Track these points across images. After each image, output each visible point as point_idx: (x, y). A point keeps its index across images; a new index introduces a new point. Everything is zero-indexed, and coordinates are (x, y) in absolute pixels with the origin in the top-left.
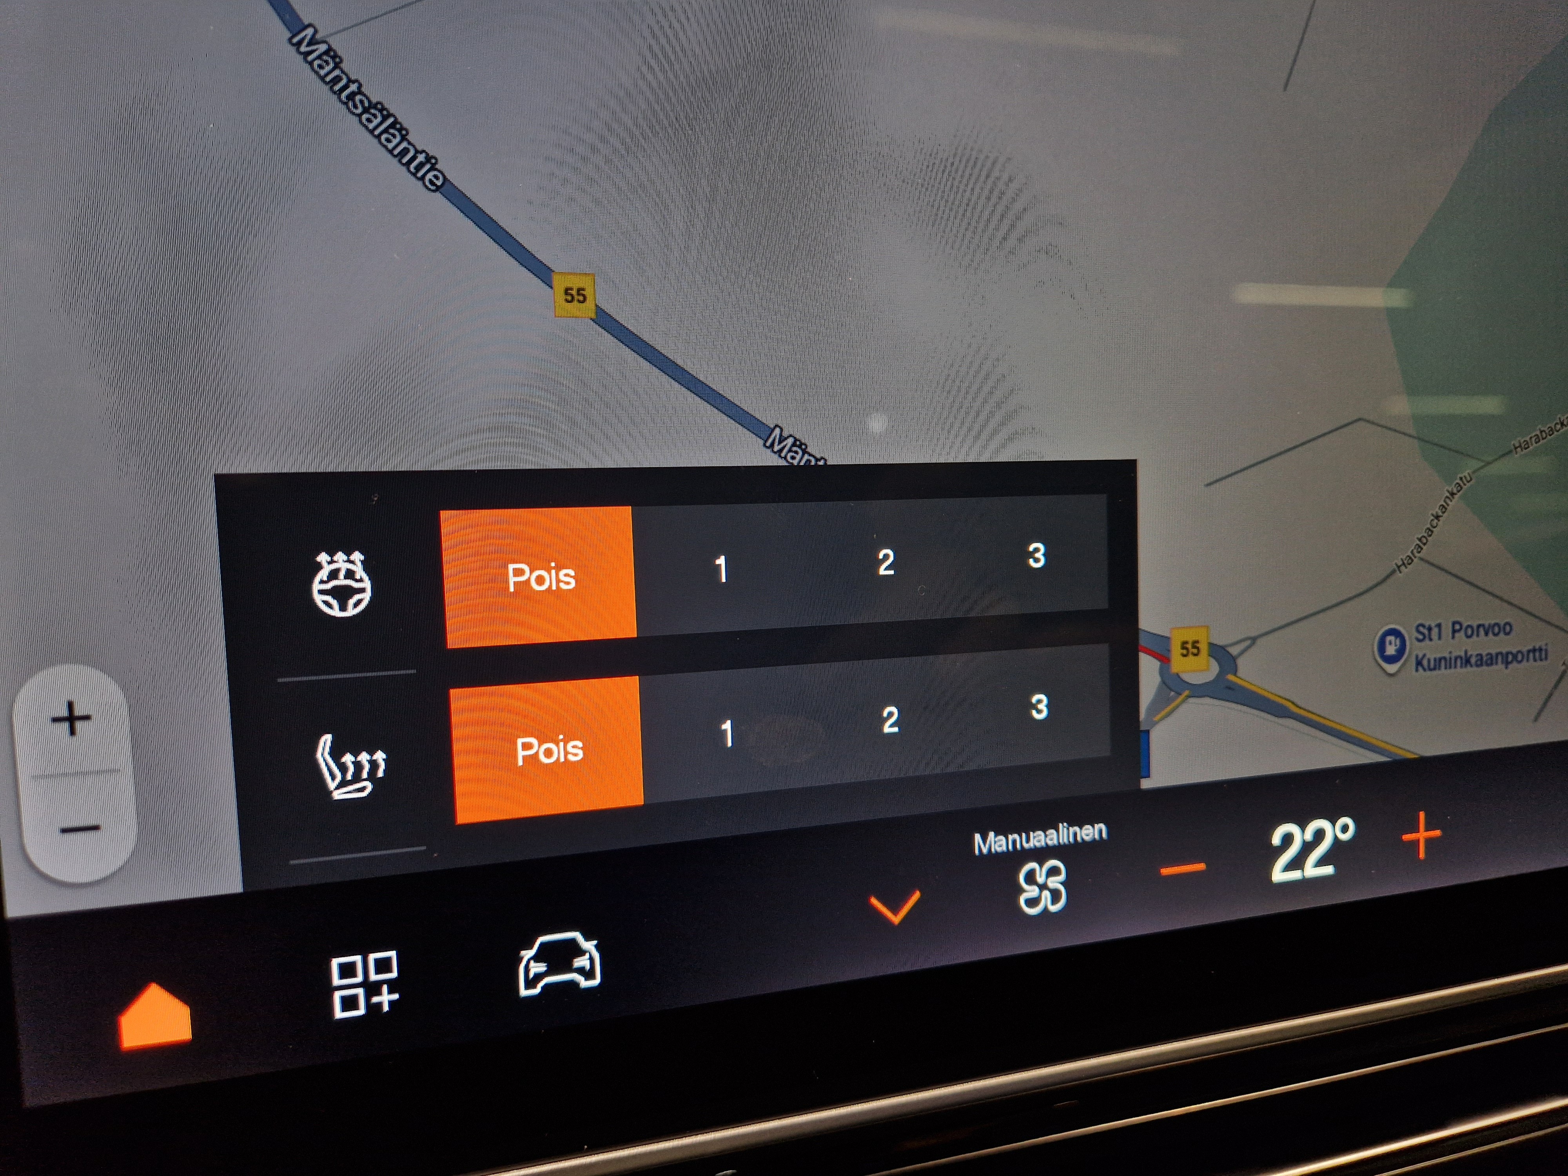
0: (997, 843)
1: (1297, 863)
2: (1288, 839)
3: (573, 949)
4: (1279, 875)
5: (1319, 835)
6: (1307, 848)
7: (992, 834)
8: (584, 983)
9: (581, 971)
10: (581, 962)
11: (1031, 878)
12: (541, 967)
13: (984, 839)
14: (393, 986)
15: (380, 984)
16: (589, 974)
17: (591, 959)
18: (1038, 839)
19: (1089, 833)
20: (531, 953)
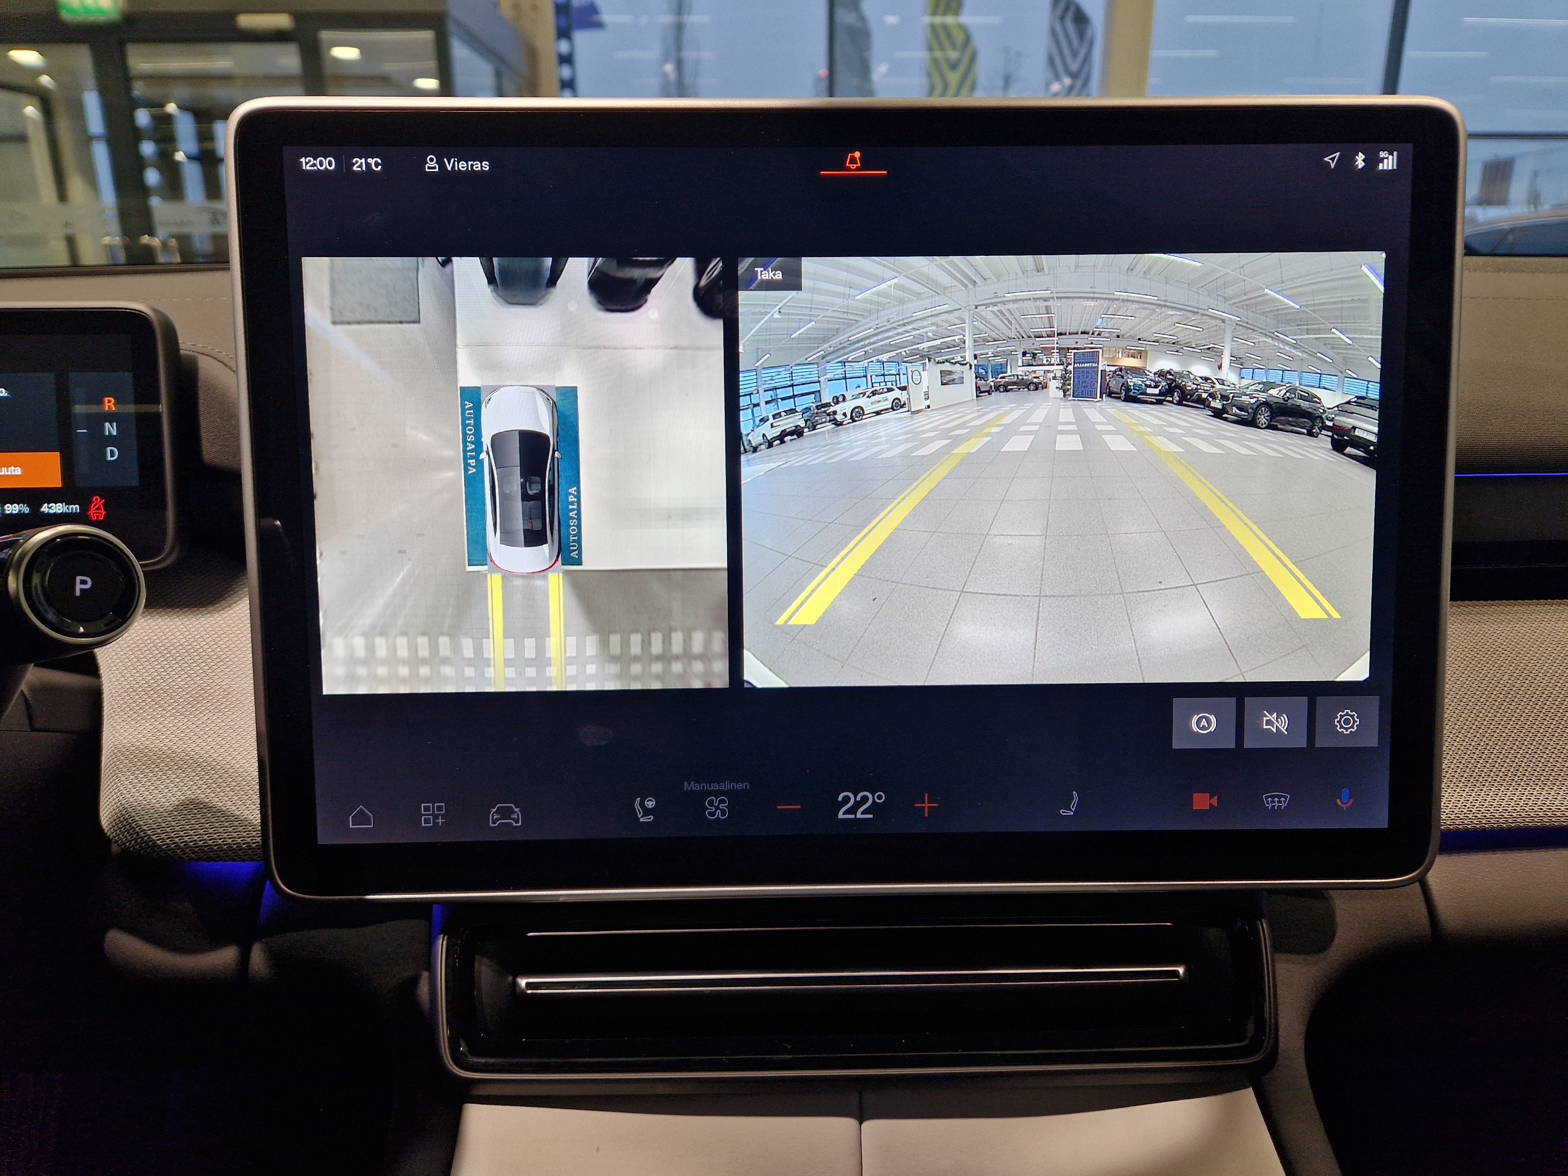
0: (694, 786)
1: (853, 810)
2: (847, 800)
3: (511, 811)
4: (841, 815)
5: (865, 799)
6: (857, 805)
7: (693, 782)
8: (515, 824)
9: (513, 819)
10: (515, 816)
11: (711, 803)
12: (498, 817)
13: (689, 784)
14: (443, 816)
15: (439, 815)
16: (517, 821)
17: (518, 815)
18: (715, 787)
19: (740, 786)
20: (495, 810)
